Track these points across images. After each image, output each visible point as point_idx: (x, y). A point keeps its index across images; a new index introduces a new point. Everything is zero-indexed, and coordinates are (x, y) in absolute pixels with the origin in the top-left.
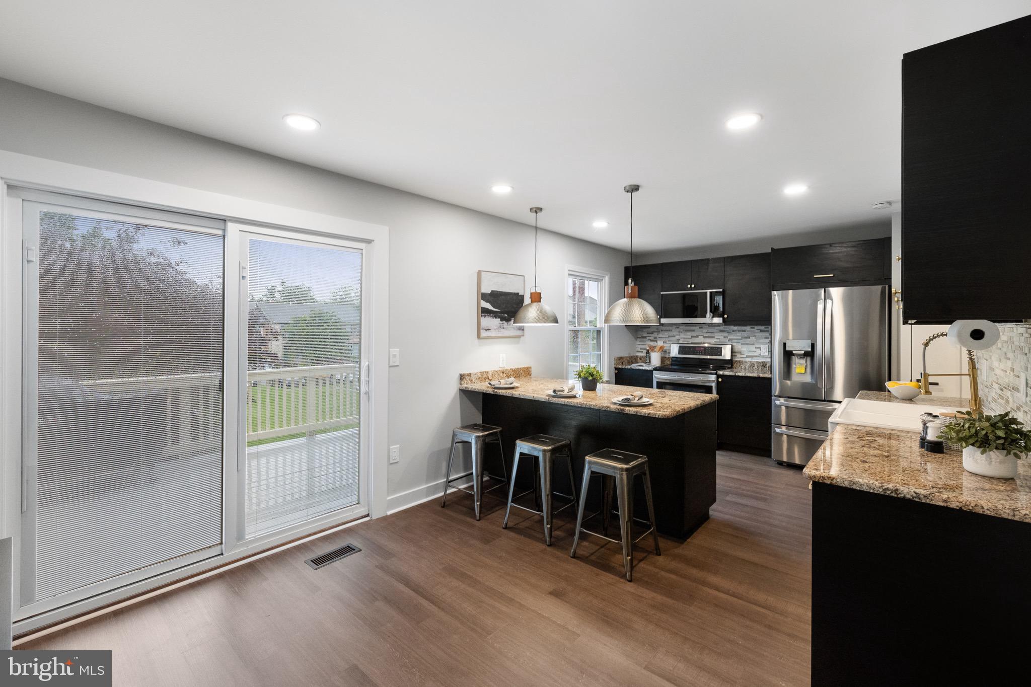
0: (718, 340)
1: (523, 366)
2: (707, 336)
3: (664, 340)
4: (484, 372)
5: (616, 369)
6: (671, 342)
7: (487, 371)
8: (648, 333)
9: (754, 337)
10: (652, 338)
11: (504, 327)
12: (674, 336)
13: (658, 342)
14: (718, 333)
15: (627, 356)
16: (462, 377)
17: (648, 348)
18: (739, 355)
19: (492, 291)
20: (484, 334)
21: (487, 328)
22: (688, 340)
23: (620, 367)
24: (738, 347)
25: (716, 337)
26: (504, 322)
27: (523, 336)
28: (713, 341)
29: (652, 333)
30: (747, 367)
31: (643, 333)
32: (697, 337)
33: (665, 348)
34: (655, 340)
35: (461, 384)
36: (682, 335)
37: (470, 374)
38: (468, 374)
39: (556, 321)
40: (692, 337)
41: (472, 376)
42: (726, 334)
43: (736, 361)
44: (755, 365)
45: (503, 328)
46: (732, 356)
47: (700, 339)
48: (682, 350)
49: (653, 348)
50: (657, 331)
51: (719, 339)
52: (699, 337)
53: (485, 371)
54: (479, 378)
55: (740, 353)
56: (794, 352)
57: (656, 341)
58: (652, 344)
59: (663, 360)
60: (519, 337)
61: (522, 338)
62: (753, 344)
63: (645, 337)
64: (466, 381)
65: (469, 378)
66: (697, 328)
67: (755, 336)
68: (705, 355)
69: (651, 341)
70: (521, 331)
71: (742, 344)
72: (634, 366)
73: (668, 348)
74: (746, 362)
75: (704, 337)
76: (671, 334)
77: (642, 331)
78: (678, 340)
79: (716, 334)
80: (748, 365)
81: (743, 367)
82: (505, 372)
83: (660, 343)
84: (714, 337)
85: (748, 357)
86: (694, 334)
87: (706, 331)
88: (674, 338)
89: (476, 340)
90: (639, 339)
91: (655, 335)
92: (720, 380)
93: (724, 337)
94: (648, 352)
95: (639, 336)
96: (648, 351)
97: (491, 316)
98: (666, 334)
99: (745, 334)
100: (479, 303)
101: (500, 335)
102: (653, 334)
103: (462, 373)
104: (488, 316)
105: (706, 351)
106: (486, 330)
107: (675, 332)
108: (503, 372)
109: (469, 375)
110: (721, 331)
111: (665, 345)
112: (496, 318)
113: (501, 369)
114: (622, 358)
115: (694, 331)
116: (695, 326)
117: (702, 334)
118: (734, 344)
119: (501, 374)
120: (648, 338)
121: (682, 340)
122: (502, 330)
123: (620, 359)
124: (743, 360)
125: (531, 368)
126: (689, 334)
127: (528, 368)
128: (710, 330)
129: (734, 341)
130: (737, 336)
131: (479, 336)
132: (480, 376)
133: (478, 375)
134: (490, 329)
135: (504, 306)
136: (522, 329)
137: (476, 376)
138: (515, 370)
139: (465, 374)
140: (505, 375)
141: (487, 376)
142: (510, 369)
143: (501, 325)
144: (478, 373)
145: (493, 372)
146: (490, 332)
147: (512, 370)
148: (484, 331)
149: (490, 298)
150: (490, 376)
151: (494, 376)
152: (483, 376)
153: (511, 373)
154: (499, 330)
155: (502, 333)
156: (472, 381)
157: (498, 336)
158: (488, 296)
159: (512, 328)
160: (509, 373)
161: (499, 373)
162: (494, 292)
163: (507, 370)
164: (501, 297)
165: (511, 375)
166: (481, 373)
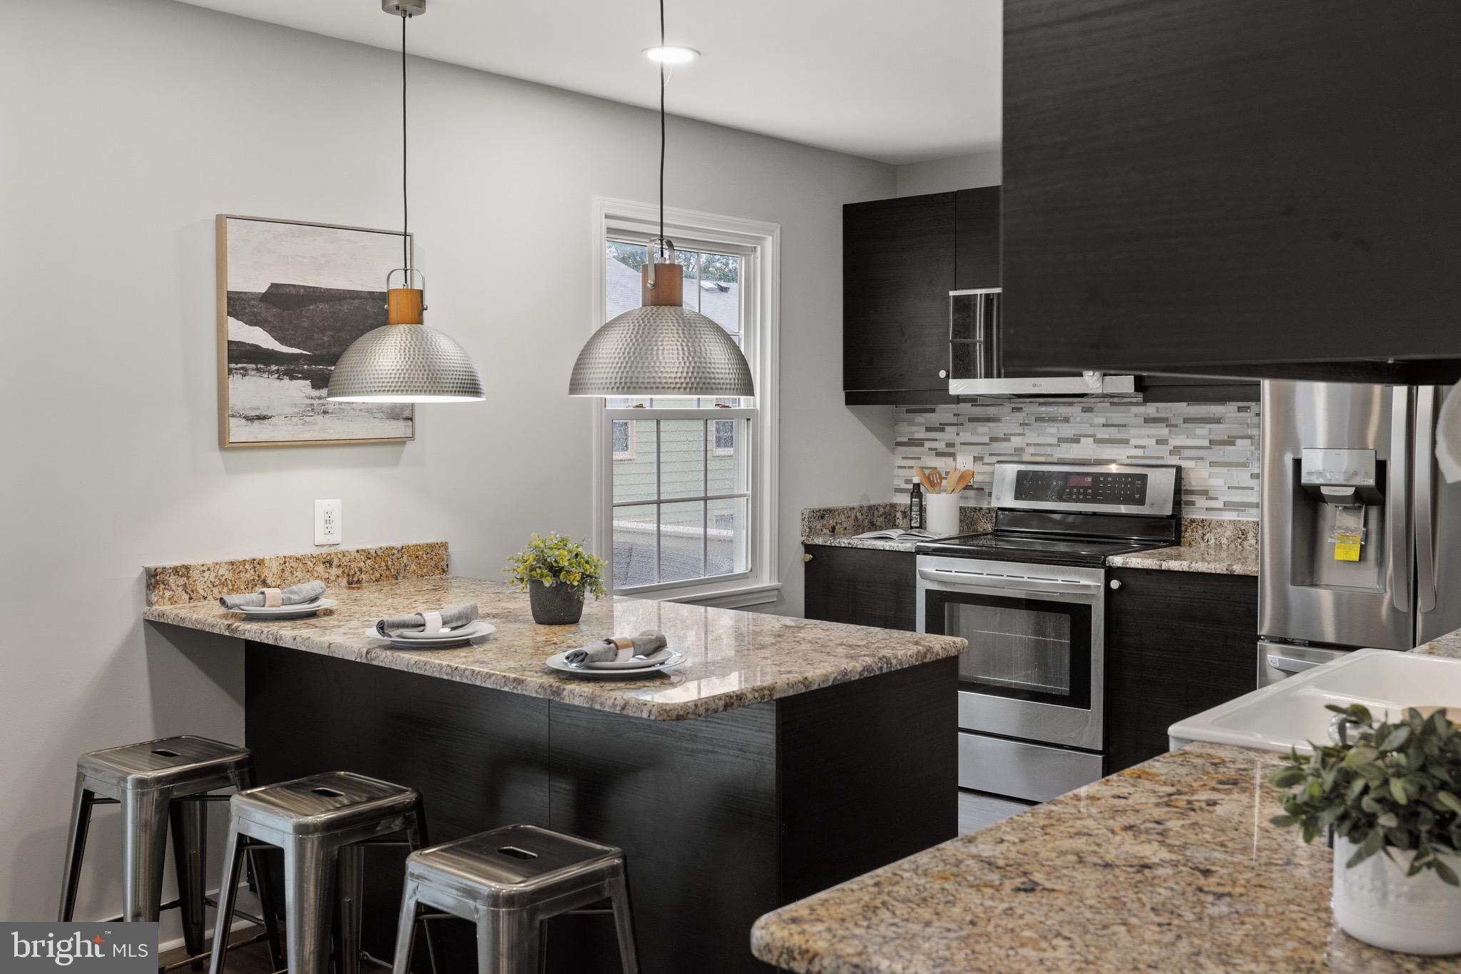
0: (1139, 452)
1: (412, 541)
2: (1107, 436)
3: (977, 450)
4: (243, 561)
5: (808, 548)
6: (995, 459)
7: (258, 556)
8: (928, 429)
9: (1248, 441)
10: (941, 446)
11: (328, 407)
12: (1006, 439)
13: (959, 458)
14: (1139, 427)
15: (856, 504)
16: (153, 579)
17: (916, 480)
18: (1201, 502)
19: (273, 285)
20: (240, 431)
21: (254, 413)
22: (1049, 450)
23: (819, 541)
24: (1198, 475)
25: (1134, 442)
26: (327, 391)
27: (412, 438)
28: (1122, 453)
29: (941, 428)
30: (1224, 541)
31: (915, 428)
32: (1076, 440)
33: (978, 478)
34: (950, 450)
35: (150, 604)
36: (1032, 437)
37: (187, 568)
38: (176, 571)
39: (471, 388)
40: (1060, 440)
41: (195, 574)
42: (1163, 431)
43: (1193, 521)
44: (1251, 535)
45: (325, 412)
46: (1177, 503)
47: (1086, 449)
48: (1027, 485)
49: (934, 480)
50: (955, 420)
51: (1143, 447)
52: (1083, 440)
53: (248, 557)
54: (223, 584)
55: (1205, 493)
56: (1324, 490)
57: (953, 455)
58: (941, 464)
59: (967, 517)
60: (399, 442)
61: (409, 445)
62: (1244, 465)
63: (919, 443)
64: (168, 594)
65: (182, 581)
66: (1074, 410)
67: (1250, 437)
68: (1094, 500)
69: (940, 454)
70: (401, 424)
71: (1212, 464)
72: (866, 540)
73: (987, 478)
74: (1221, 524)
75: (1098, 441)
76: (999, 429)
77: (912, 423)
78: (1019, 450)
79: (1133, 431)
80: (1228, 533)
81: (1212, 541)
82: (336, 562)
83: (964, 462)
84: (1126, 442)
85: (1229, 506)
86: (1067, 431)
87: (1103, 421)
88: (1005, 444)
89: (216, 456)
90: (901, 449)
91: (950, 434)
92: (1115, 584)
93: (1158, 442)
94: (916, 492)
95: (900, 439)
96: (917, 486)
97: (271, 373)
98: (983, 431)
99: (1220, 431)
100: (221, 328)
101: (307, 435)
102: (942, 430)
103: (152, 564)
104: (258, 370)
105: (1101, 487)
106: (250, 419)
107: (1009, 423)
108: (328, 563)
109: (183, 571)
110: (1149, 420)
111: (979, 468)
112: (292, 378)
113: (316, 552)
114: (830, 511)
115: (1067, 420)
116: (1071, 404)
117: (1090, 432)
118: (1184, 464)
119: (320, 569)
120: (928, 444)
121: (1031, 450)
122: (319, 418)
123: (822, 514)
124: (1214, 517)
125: (444, 546)
126: (1051, 432)
127: (431, 547)
128: (1118, 416)
129: (1187, 453)
130: (1195, 437)
131: (224, 443)
132: (228, 575)
133: (220, 573)
134: (264, 418)
135: (326, 339)
136: (405, 416)
137: (213, 575)
138: (379, 553)
139: (164, 568)
140: (334, 571)
141: (259, 576)
142: (358, 551)
143: (316, 402)
144: (218, 567)
145: (285, 563)
146: (270, 424)
147: (368, 555)
148: (243, 421)
149: (259, 310)
150: (271, 575)
151: (287, 574)
152: (242, 575)
153: (362, 564)
154: (308, 419)
155: (317, 427)
156: (193, 591)
157: (302, 437)
158: (252, 303)
159: (362, 413)
160: (353, 565)
161: (311, 565)
162: (281, 291)
163: (344, 556)
164: (311, 307)
165: (361, 570)
166: (232, 563)
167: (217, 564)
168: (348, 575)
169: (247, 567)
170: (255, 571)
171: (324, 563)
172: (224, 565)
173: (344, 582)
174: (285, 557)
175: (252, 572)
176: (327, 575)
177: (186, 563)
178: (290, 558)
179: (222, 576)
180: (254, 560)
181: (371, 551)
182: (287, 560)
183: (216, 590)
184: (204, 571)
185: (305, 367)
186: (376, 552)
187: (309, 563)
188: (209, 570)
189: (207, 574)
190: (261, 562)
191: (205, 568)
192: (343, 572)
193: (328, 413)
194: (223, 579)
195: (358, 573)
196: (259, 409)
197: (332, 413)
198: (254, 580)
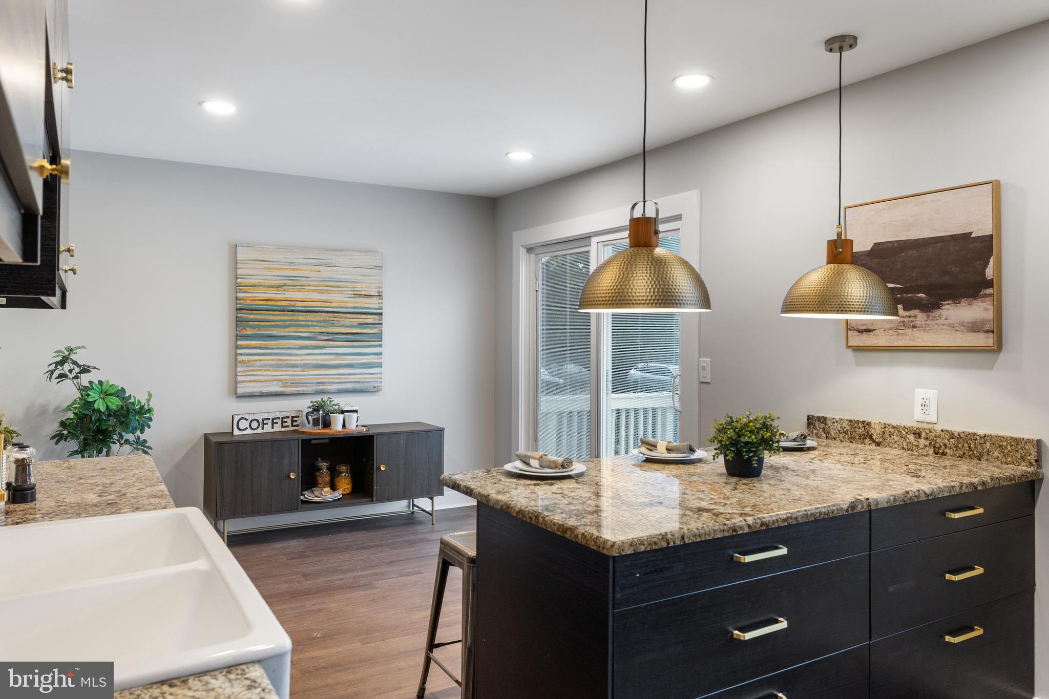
4: (858, 422)
7: (867, 420)
11: (918, 323)
19: (875, 244)
21: (865, 327)
26: (916, 312)
37: (825, 418)
41: (829, 423)
45: (914, 327)
53: (861, 420)
54: (846, 433)
64: (815, 431)
82: (923, 435)
101: (900, 343)
106: (861, 331)
108: (918, 434)
119: (911, 437)
122: (909, 331)
132: (848, 428)
133: (843, 426)
134: (870, 331)
135: (914, 275)
136: (986, 329)
137: (839, 426)
138: (962, 435)
139: (813, 416)
140: (922, 442)
141: (867, 433)
142: (942, 431)
143: (906, 320)
144: (842, 421)
145: (885, 427)
146: (873, 335)
147: (952, 435)
148: (856, 333)
149: (866, 262)
150: (876, 434)
151: (886, 436)
152: (857, 429)
153: (946, 441)
154: (900, 332)
155: (907, 337)
156: (828, 433)
157: (896, 344)
158: (861, 258)
159: (945, 327)
160: (938, 440)
161: (904, 433)
162: (880, 247)
163: (931, 432)
164: (903, 254)
165: (945, 445)
166: (850, 421)
167: (841, 419)
168: (934, 447)
169: (860, 425)
170: (865, 429)
171: (914, 434)
172: (846, 421)
173: (931, 451)
174: (885, 424)
175: (863, 429)
176: (916, 443)
177: (824, 415)
178: (889, 425)
179: (845, 427)
180: (864, 422)
181: (954, 433)
182: (887, 426)
183: (841, 436)
184: (834, 422)
185: (898, 296)
186: (959, 434)
187: (903, 431)
188: (837, 422)
189: (836, 424)
190: (869, 424)
191: (834, 421)
192: (930, 444)
193: (916, 327)
194: (845, 430)
195: (943, 447)
196: (866, 325)
197: (919, 327)
198: (864, 434)
